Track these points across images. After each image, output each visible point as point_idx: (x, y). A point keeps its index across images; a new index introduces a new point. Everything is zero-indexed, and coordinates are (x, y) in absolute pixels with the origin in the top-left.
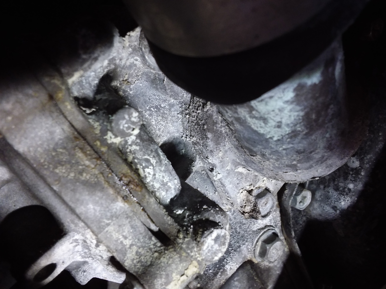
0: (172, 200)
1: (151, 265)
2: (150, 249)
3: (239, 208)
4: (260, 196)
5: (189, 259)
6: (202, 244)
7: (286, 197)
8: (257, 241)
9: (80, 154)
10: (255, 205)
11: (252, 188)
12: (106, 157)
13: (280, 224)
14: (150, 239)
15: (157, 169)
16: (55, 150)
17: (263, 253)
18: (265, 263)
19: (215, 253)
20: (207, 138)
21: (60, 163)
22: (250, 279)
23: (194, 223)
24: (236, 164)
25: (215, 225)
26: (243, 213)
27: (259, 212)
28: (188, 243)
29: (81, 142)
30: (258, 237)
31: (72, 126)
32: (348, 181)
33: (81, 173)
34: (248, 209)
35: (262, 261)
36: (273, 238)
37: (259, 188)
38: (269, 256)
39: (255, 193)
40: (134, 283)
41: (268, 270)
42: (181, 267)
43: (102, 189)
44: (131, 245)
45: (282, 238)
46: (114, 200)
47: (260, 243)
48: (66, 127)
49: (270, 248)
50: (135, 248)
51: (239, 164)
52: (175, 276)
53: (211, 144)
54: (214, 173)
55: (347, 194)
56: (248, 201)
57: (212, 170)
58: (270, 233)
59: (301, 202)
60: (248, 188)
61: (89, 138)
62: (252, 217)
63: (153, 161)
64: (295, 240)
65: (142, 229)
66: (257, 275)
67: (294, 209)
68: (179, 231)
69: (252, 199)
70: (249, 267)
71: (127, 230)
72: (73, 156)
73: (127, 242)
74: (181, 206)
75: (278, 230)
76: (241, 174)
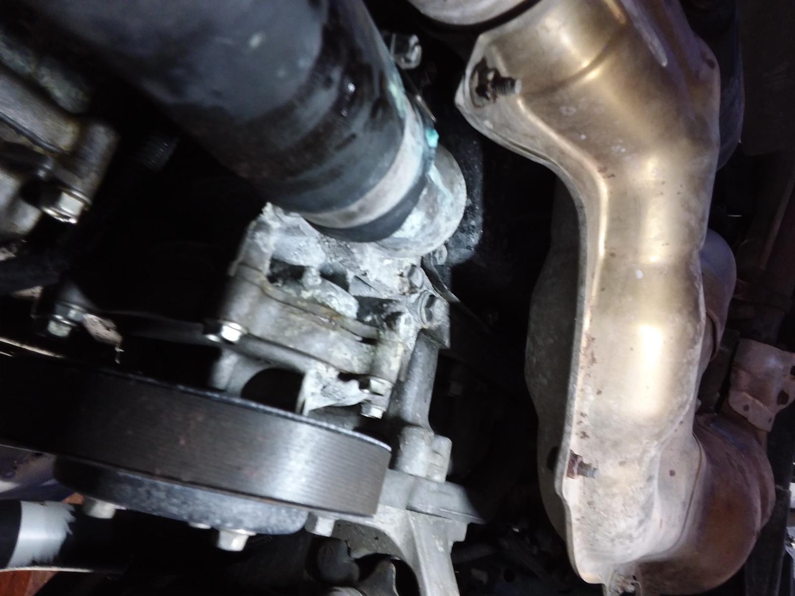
0: (358, 314)
1: (373, 361)
2: (366, 353)
3: (399, 292)
4: (411, 274)
5: (395, 344)
6: (399, 330)
7: (426, 260)
8: (421, 310)
9: (293, 317)
10: (411, 283)
11: (401, 271)
12: (309, 309)
13: (430, 285)
14: (362, 346)
15: (338, 298)
16: (276, 322)
17: (430, 317)
18: (435, 324)
19: (408, 332)
20: (353, 253)
21: (285, 329)
22: (428, 344)
23: (385, 320)
24: (381, 260)
25: (399, 314)
26: (404, 294)
27: (416, 287)
28: (389, 336)
29: (289, 308)
30: (419, 305)
31: (278, 301)
32: (468, 221)
33: (300, 328)
34: (406, 289)
35: (432, 324)
36: (432, 299)
37: (406, 267)
38: (435, 316)
39: (405, 274)
40: (368, 377)
41: (439, 328)
42: (392, 352)
43: (317, 331)
44: (352, 357)
45: (437, 295)
46: (328, 334)
47: (423, 310)
48: (275, 303)
49: (433, 309)
50: (355, 358)
51: (384, 259)
52: (392, 359)
53: (358, 256)
54: (368, 276)
55: (473, 231)
56: (403, 283)
57: (365, 274)
58: (427, 297)
59: (440, 257)
60: (398, 273)
61: (292, 302)
62: (412, 293)
63: (333, 294)
64: (449, 292)
65: (353, 343)
66: (433, 338)
67: (436, 266)
68: (378, 331)
69: (406, 279)
70: (423, 335)
71: (344, 349)
72: (288, 319)
73: (349, 357)
74: (368, 313)
75: (432, 292)
76: (388, 265)
